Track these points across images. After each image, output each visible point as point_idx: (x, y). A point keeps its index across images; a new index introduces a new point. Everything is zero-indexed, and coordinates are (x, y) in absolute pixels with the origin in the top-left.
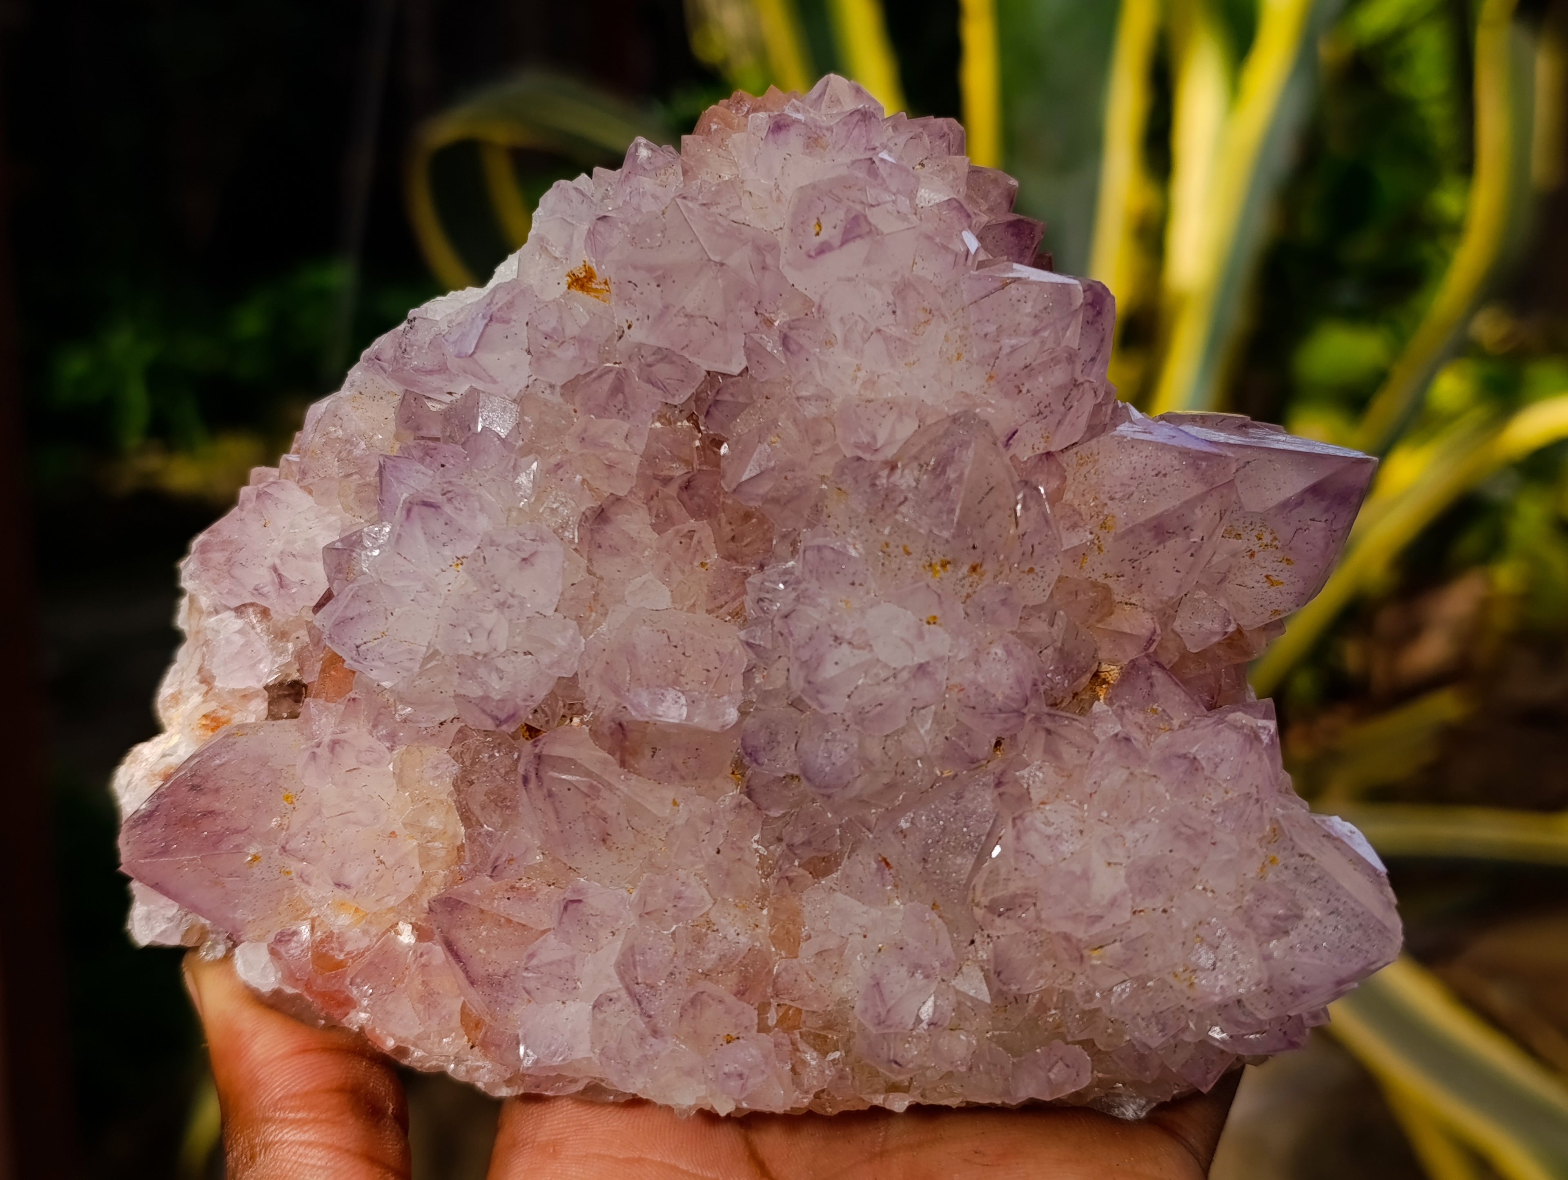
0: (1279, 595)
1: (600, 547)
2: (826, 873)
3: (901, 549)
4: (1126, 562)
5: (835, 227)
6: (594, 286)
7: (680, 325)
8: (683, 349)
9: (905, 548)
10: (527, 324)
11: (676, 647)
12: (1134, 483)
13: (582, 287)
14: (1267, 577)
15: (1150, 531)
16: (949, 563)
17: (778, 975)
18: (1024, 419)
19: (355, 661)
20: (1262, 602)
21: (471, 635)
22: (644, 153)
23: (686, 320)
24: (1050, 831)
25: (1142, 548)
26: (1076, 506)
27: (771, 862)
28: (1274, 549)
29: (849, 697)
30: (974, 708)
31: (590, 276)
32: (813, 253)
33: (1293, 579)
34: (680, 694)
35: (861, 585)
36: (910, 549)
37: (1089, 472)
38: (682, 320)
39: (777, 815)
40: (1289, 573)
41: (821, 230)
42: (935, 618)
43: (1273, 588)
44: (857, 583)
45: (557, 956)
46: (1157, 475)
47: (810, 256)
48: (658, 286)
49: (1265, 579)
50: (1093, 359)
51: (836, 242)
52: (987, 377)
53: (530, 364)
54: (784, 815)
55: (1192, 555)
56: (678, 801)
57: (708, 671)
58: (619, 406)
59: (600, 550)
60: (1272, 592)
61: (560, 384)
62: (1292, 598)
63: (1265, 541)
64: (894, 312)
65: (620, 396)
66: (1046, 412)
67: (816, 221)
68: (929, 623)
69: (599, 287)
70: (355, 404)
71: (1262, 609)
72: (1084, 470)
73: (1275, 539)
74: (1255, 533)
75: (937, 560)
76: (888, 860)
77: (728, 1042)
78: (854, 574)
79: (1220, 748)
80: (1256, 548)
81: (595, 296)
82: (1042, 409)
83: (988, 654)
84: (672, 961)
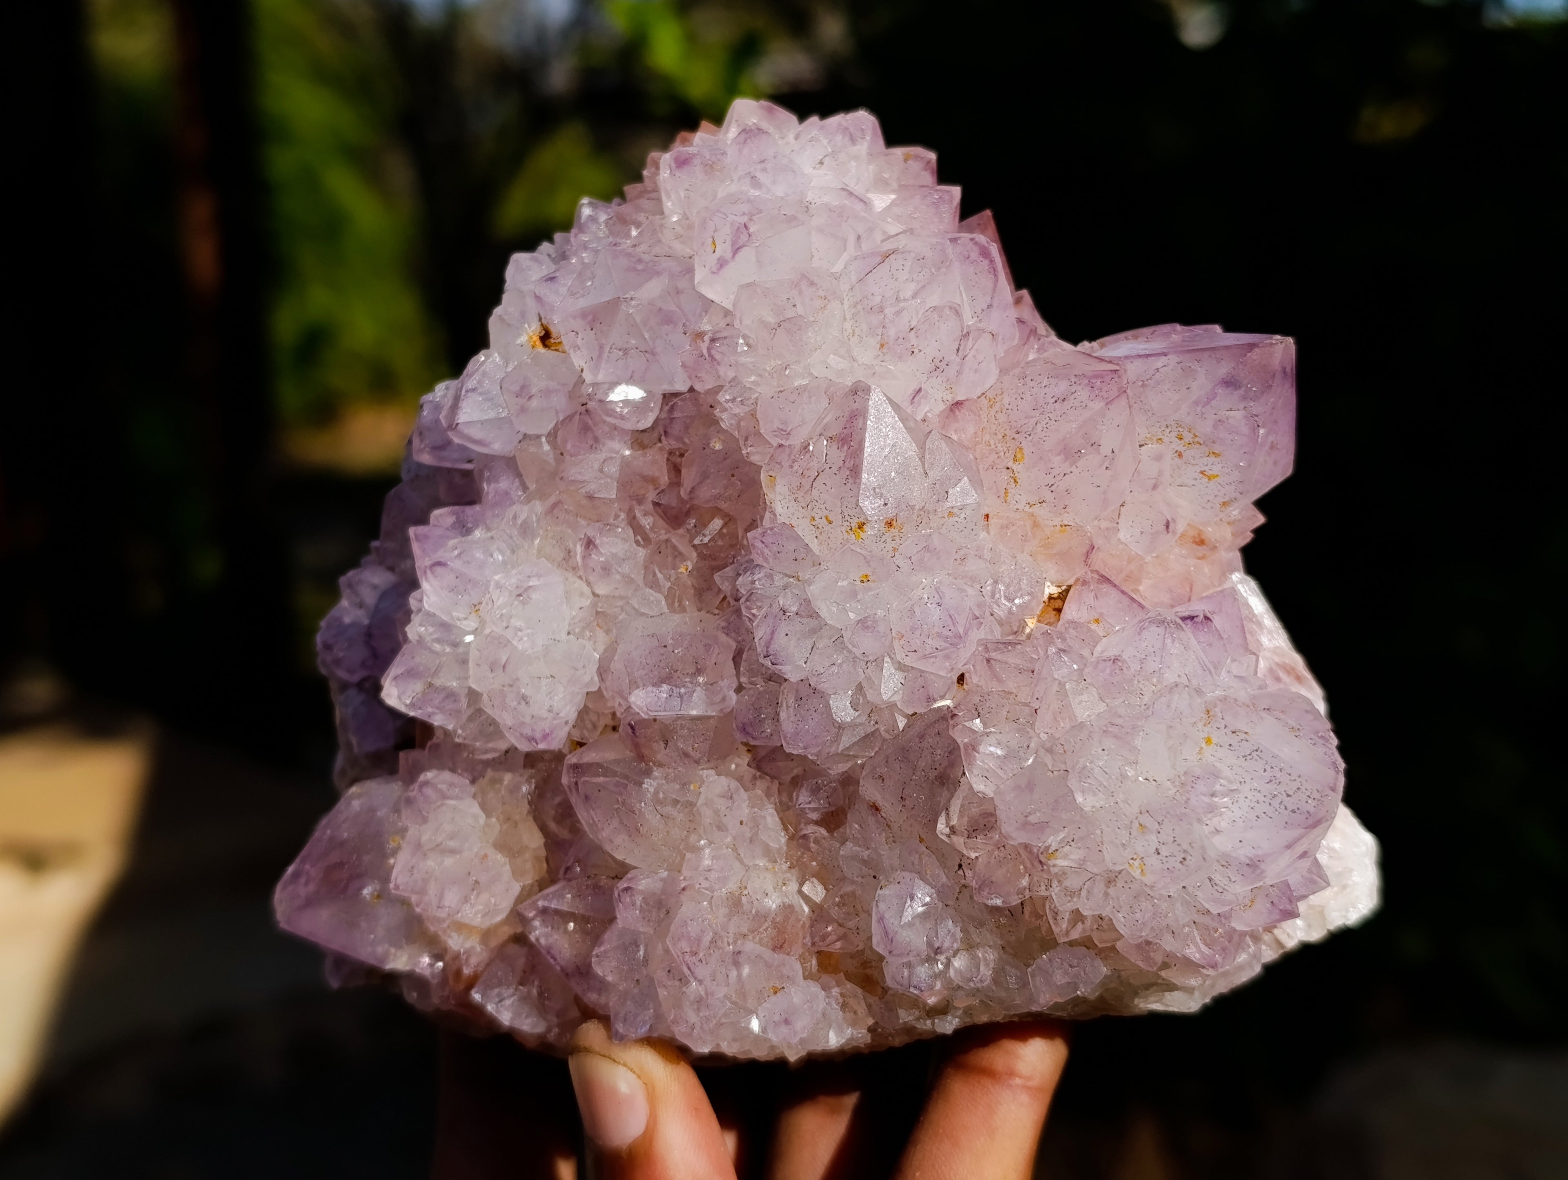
0: (1220, 487)
3: (824, 520)
4: (1044, 488)
5: (726, 242)
9: (827, 518)
12: (1037, 413)
14: (1202, 472)
15: (1059, 454)
16: (864, 523)
18: (923, 377)
20: (1207, 498)
22: (586, 211)
23: (621, 354)
25: (1054, 472)
28: (1198, 446)
29: (805, 662)
30: (915, 651)
32: (714, 269)
33: (1226, 470)
36: (831, 518)
37: (997, 412)
38: (618, 355)
40: (1221, 465)
41: (715, 247)
42: (868, 576)
43: (1212, 482)
44: (799, 558)
46: (1056, 402)
47: (713, 272)
48: (592, 329)
49: (1201, 475)
50: (990, 306)
51: (728, 255)
52: (878, 346)
55: (1107, 469)
60: (1213, 486)
62: (1233, 487)
63: (1186, 440)
64: (794, 305)
66: (942, 366)
67: (711, 239)
68: (862, 581)
69: (556, 341)
71: (1210, 504)
72: (993, 411)
73: (1195, 436)
74: (1174, 434)
75: (854, 523)
76: (877, 804)
77: (775, 993)
78: (795, 551)
80: (1181, 448)
81: (556, 350)
82: (939, 364)
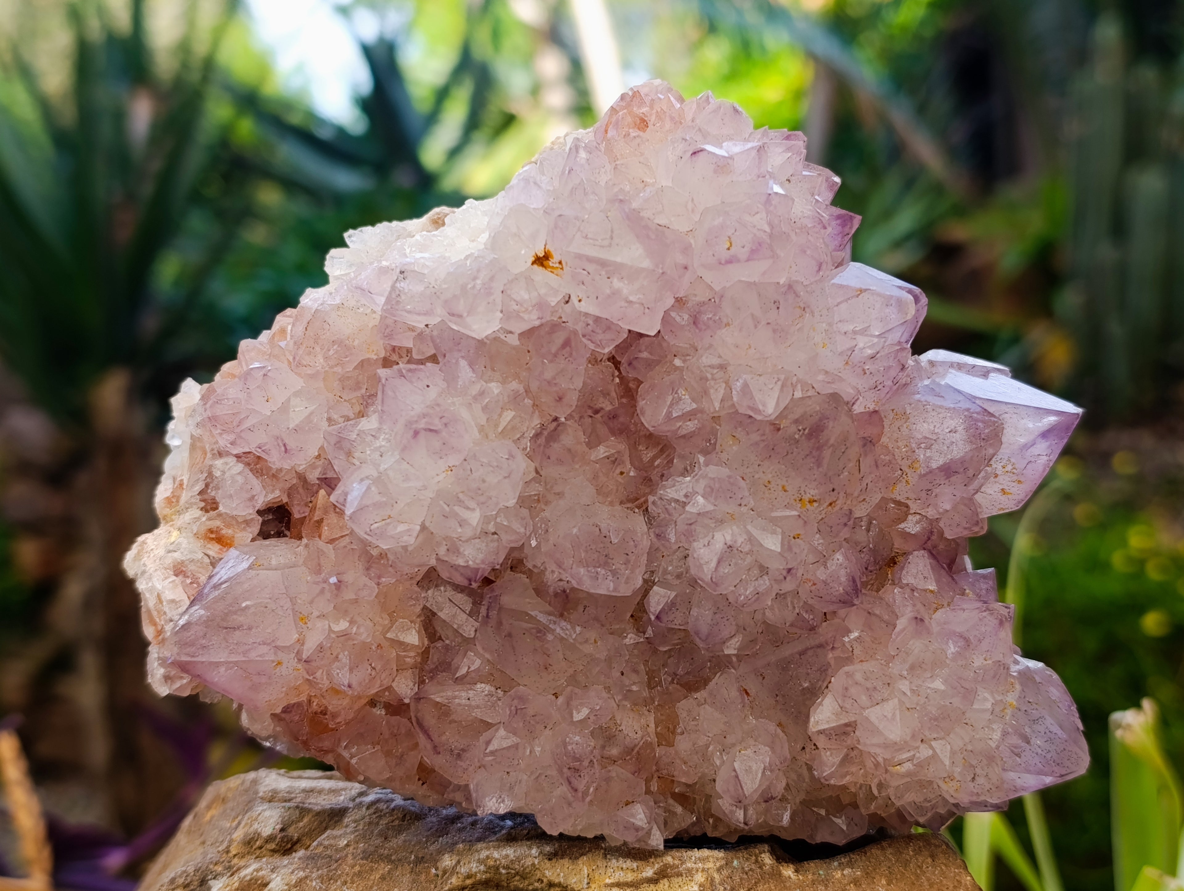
0: (1007, 500)
1: (549, 458)
2: (697, 690)
3: (780, 488)
4: (924, 491)
5: (743, 247)
6: (551, 264)
7: (621, 307)
8: (619, 320)
9: (783, 487)
10: (502, 292)
11: (605, 537)
12: (934, 437)
13: (542, 265)
14: (1002, 489)
15: (942, 472)
16: (815, 501)
17: (660, 757)
18: (864, 390)
19: (368, 535)
20: (994, 503)
21: (460, 526)
23: (626, 305)
24: (869, 685)
25: (935, 483)
26: (890, 448)
27: (657, 679)
28: (1012, 474)
29: (735, 586)
31: (547, 256)
32: (723, 262)
33: (1019, 492)
34: (609, 573)
35: (745, 505)
36: (787, 488)
37: (902, 426)
38: (623, 304)
39: (665, 649)
40: (1018, 489)
41: (731, 246)
42: (799, 535)
43: (1004, 496)
44: (743, 504)
45: (506, 744)
46: (950, 432)
47: (720, 263)
48: (609, 278)
49: (1000, 491)
51: (744, 257)
52: (844, 363)
53: (501, 319)
54: (670, 650)
55: (965, 485)
56: (597, 640)
57: (627, 555)
58: (566, 356)
59: (548, 460)
60: (1003, 498)
61: (519, 332)
62: (1015, 502)
63: (1006, 469)
64: (778, 308)
65: (568, 349)
66: (880, 386)
67: (728, 238)
68: (794, 538)
69: (555, 266)
70: (339, 313)
71: (992, 507)
72: (898, 424)
73: (1014, 468)
74: (1002, 464)
75: (806, 497)
76: (748, 691)
77: (626, 805)
78: (741, 498)
79: (983, 629)
80: (999, 473)
81: (551, 272)
82: (878, 385)
83: (833, 560)
84: (592, 752)
